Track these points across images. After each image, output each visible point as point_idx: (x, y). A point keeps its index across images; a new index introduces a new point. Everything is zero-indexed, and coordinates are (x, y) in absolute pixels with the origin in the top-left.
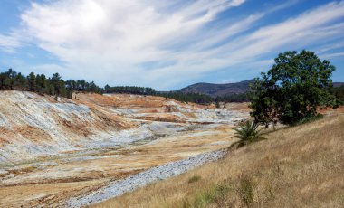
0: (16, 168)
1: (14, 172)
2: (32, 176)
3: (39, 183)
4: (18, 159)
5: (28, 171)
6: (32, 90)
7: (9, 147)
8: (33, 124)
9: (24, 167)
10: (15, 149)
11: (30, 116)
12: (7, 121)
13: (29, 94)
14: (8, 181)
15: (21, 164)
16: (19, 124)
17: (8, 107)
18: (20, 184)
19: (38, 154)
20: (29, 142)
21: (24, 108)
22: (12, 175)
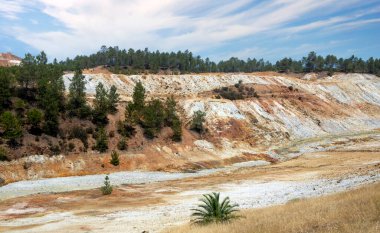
0: (355, 137)
1: (354, 141)
2: (368, 145)
3: (375, 151)
4: (357, 130)
5: (365, 140)
6: (371, 72)
7: (350, 120)
8: (371, 101)
9: (362, 137)
10: (354, 122)
11: (368, 95)
12: (349, 98)
13: (367, 76)
14: (349, 148)
15: (359, 134)
16: (359, 101)
17: (350, 87)
18: (358, 151)
19: (374, 127)
20: (366, 117)
21: (363, 88)
22: (352, 143)
